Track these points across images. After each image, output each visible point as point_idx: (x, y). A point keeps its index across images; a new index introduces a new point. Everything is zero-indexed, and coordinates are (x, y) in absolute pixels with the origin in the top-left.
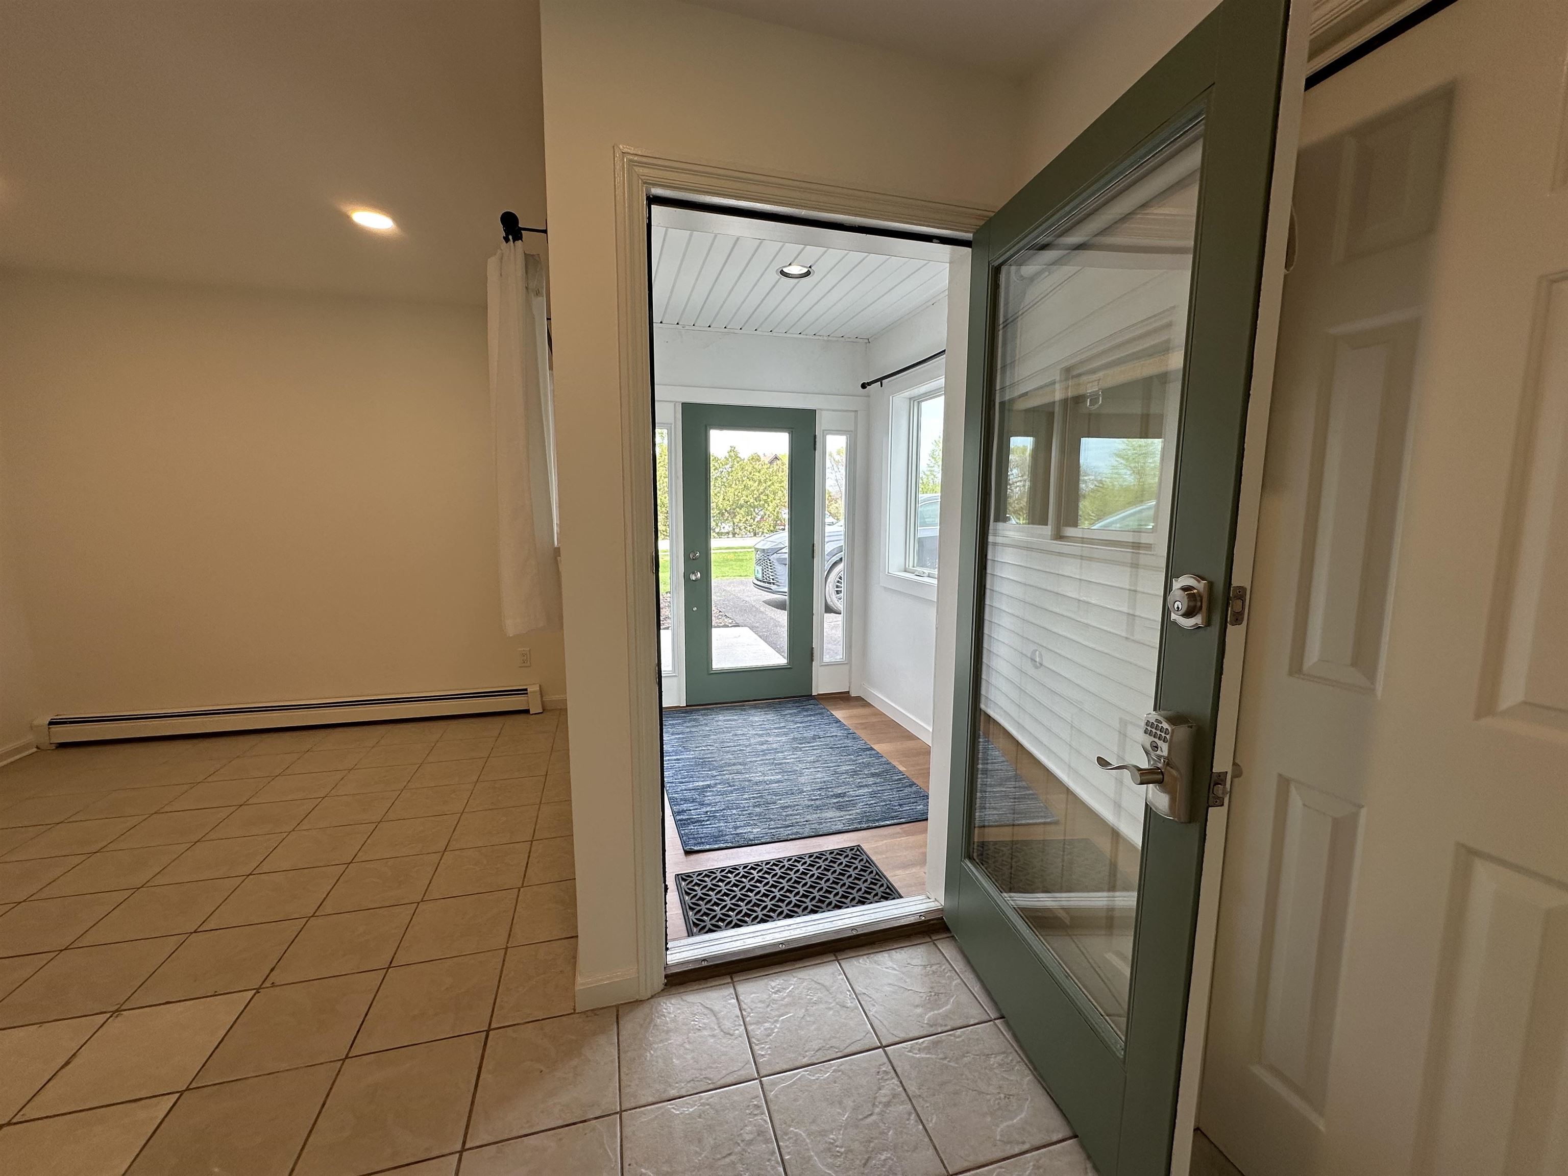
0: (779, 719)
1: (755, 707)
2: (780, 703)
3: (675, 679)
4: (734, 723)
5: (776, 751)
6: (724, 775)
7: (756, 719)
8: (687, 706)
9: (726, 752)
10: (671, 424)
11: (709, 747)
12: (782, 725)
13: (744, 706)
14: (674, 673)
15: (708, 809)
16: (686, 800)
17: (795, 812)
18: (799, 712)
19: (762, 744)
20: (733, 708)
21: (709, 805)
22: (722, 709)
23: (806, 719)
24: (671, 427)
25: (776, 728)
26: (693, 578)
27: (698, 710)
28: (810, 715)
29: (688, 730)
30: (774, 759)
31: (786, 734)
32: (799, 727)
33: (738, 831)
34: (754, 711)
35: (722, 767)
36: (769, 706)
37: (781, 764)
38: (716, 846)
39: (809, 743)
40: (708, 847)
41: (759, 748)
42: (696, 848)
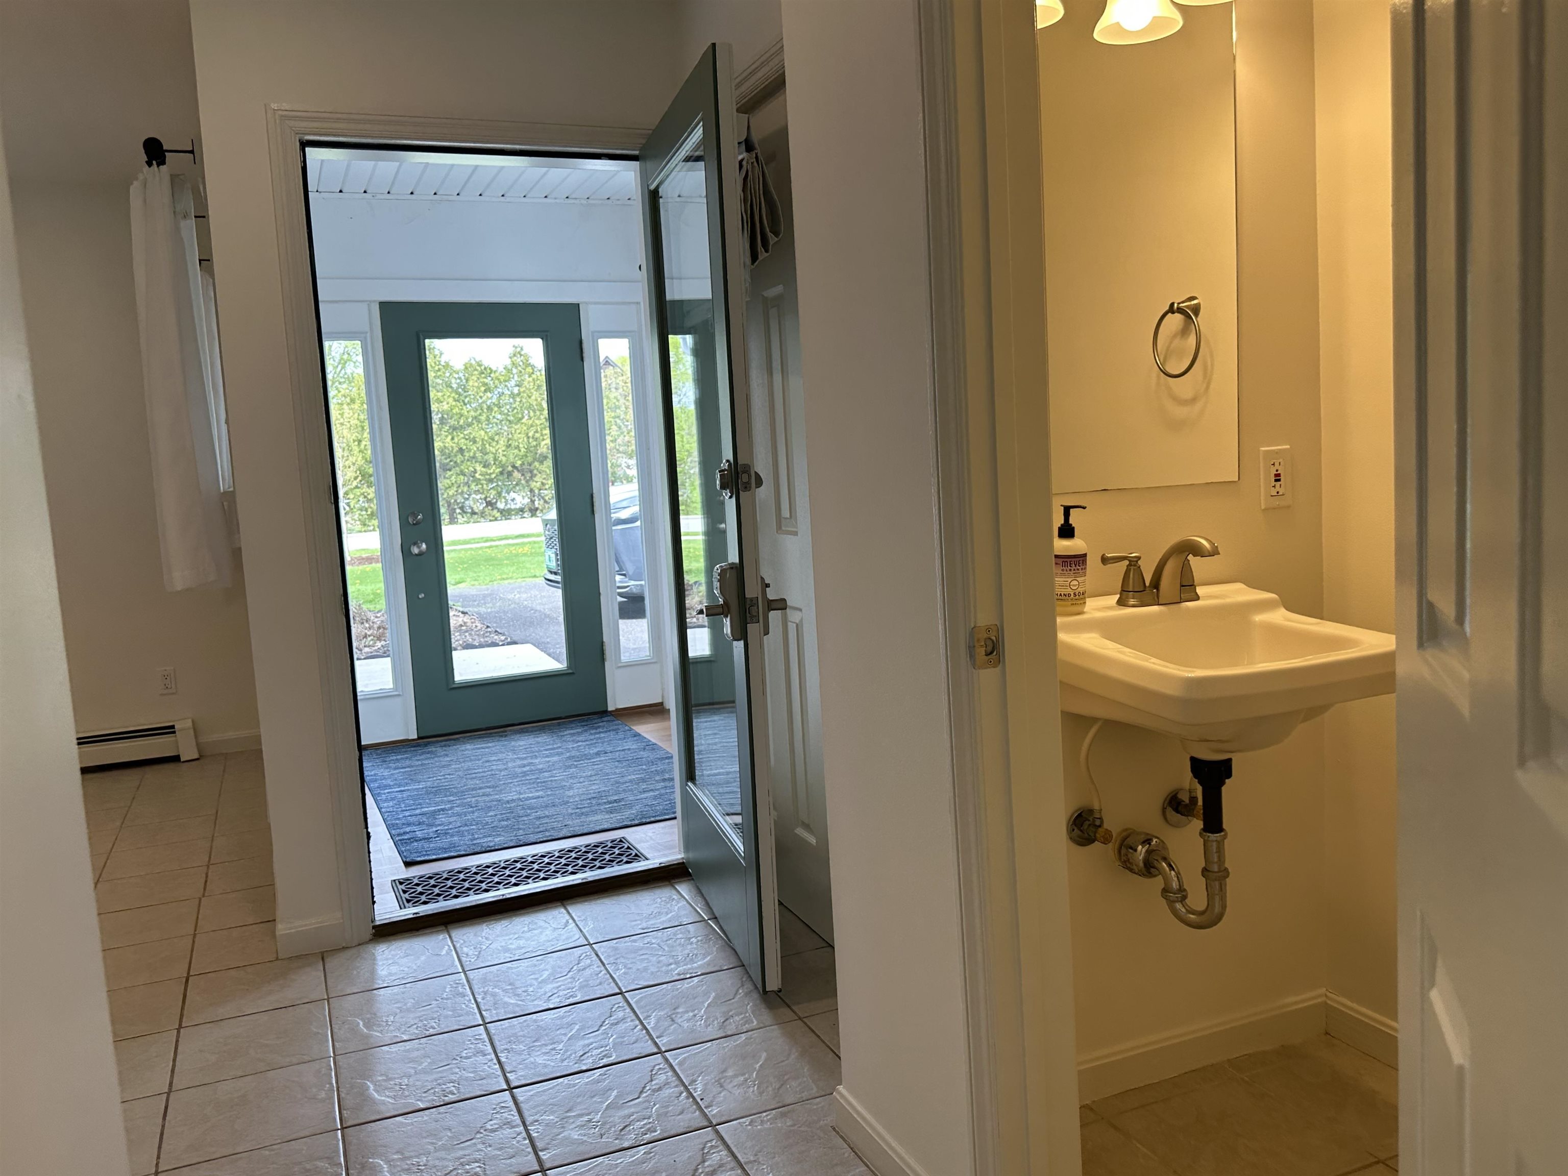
0: (554, 741)
1: (522, 732)
2: (559, 724)
3: (398, 700)
4: (487, 750)
5: (541, 771)
6: (465, 799)
7: (522, 743)
8: (419, 738)
9: (471, 779)
10: (367, 333)
11: (447, 776)
12: (559, 745)
13: (506, 732)
14: (396, 691)
15: (439, 828)
16: (409, 824)
17: (554, 820)
18: (586, 731)
19: (524, 767)
20: (490, 735)
21: (439, 825)
22: (471, 738)
23: (592, 737)
24: (365, 338)
25: (546, 750)
26: (415, 550)
27: (437, 742)
28: (600, 732)
29: (420, 763)
30: (538, 778)
31: (558, 754)
32: (579, 746)
33: (475, 842)
34: (518, 735)
35: (464, 792)
36: (542, 730)
37: (544, 782)
38: (446, 855)
39: (589, 759)
40: (434, 857)
41: (519, 770)
42: (419, 859)
